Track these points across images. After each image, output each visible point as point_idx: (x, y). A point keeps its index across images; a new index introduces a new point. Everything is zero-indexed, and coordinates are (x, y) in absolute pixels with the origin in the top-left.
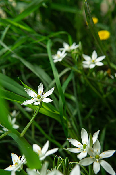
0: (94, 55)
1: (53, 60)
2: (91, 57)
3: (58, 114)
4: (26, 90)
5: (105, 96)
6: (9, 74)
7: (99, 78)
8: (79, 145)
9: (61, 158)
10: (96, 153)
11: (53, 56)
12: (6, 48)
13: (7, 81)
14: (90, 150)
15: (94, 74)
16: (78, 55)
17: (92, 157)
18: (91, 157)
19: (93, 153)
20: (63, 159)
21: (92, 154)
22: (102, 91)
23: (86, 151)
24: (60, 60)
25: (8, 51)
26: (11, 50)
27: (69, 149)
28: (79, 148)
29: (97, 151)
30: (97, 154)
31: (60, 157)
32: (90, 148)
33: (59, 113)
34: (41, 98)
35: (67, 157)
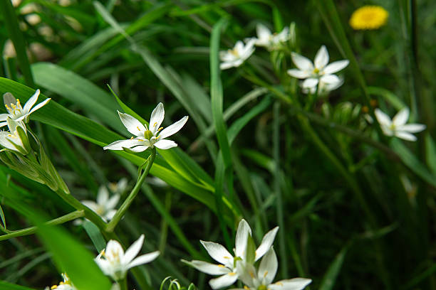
0: (322, 56)
1: (221, 62)
2: (313, 62)
3: (210, 192)
4: (123, 117)
5: (352, 168)
6: (133, 97)
7: (340, 121)
8: (226, 258)
9: (176, 283)
10: (261, 282)
11: (222, 53)
12: (117, 28)
13: (100, 102)
14: (246, 270)
15: (325, 108)
16: (282, 55)
17: (248, 287)
18: (246, 287)
19: (255, 281)
20: (181, 286)
21: (252, 281)
22: (346, 155)
23: (236, 273)
24: (238, 63)
25: (118, 35)
26: (125, 34)
27: (198, 265)
28: (224, 265)
29: (265, 276)
30: (264, 282)
31: (174, 281)
32: (247, 266)
33: (213, 190)
34: (153, 138)
35: (192, 284)
